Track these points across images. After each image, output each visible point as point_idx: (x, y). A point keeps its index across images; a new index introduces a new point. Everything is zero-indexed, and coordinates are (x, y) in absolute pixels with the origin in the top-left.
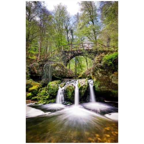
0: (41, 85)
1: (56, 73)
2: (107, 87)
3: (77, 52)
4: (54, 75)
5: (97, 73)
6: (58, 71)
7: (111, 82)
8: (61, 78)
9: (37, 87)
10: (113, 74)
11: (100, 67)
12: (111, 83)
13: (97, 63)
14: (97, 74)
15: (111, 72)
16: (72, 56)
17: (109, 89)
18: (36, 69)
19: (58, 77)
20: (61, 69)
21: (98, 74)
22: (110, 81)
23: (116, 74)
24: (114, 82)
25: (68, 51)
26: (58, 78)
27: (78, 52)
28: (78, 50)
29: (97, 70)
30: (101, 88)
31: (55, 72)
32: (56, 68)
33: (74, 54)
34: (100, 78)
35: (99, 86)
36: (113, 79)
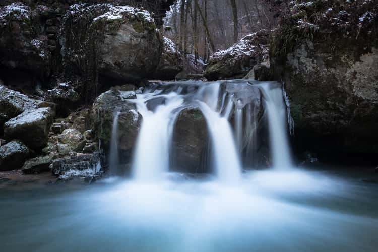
0: (52, 107)
4: (111, 62)
5: (299, 59)
7: (350, 95)
10: (358, 63)
12: (348, 99)
14: (296, 61)
15: (352, 57)
17: (342, 121)
18: (25, 34)
21: (304, 61)
22: (347, 89)
23: (367, 62)
24: (360, 94)
29: (300, 48)
30: (314, 116)
31: (114, 48)
34: (310, 76)
36: (355, 82)
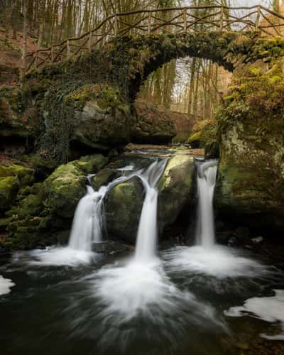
0: (30, 173)
1: (88, 128)
2: (262, 194)
3: (174, 43)
4: (81, 134)
5: (230, 140)
6: (94, 121)
7: (278, 178)
8: (105, 148)
9: (9, 182)
11: (238, 118)
12: (277, 181)
13: (232, 100)
14: (228, 142)
15: (280, 140)
16: (151, 59)
17: (271, 202)
18: (13, 109)
19: (94, 142)
20: (107, 113)
21: (234, 142)
22: (275, 171)
25: (138, 40)
26: (94, 146)
27: (179, 42)
28: (178, 36)
29: (231, 129)
30: (243, 195)
31: (82, 122)
32: (86, 109)
33: (161, 49)
34: (241, 157)
35: (235, 190)
